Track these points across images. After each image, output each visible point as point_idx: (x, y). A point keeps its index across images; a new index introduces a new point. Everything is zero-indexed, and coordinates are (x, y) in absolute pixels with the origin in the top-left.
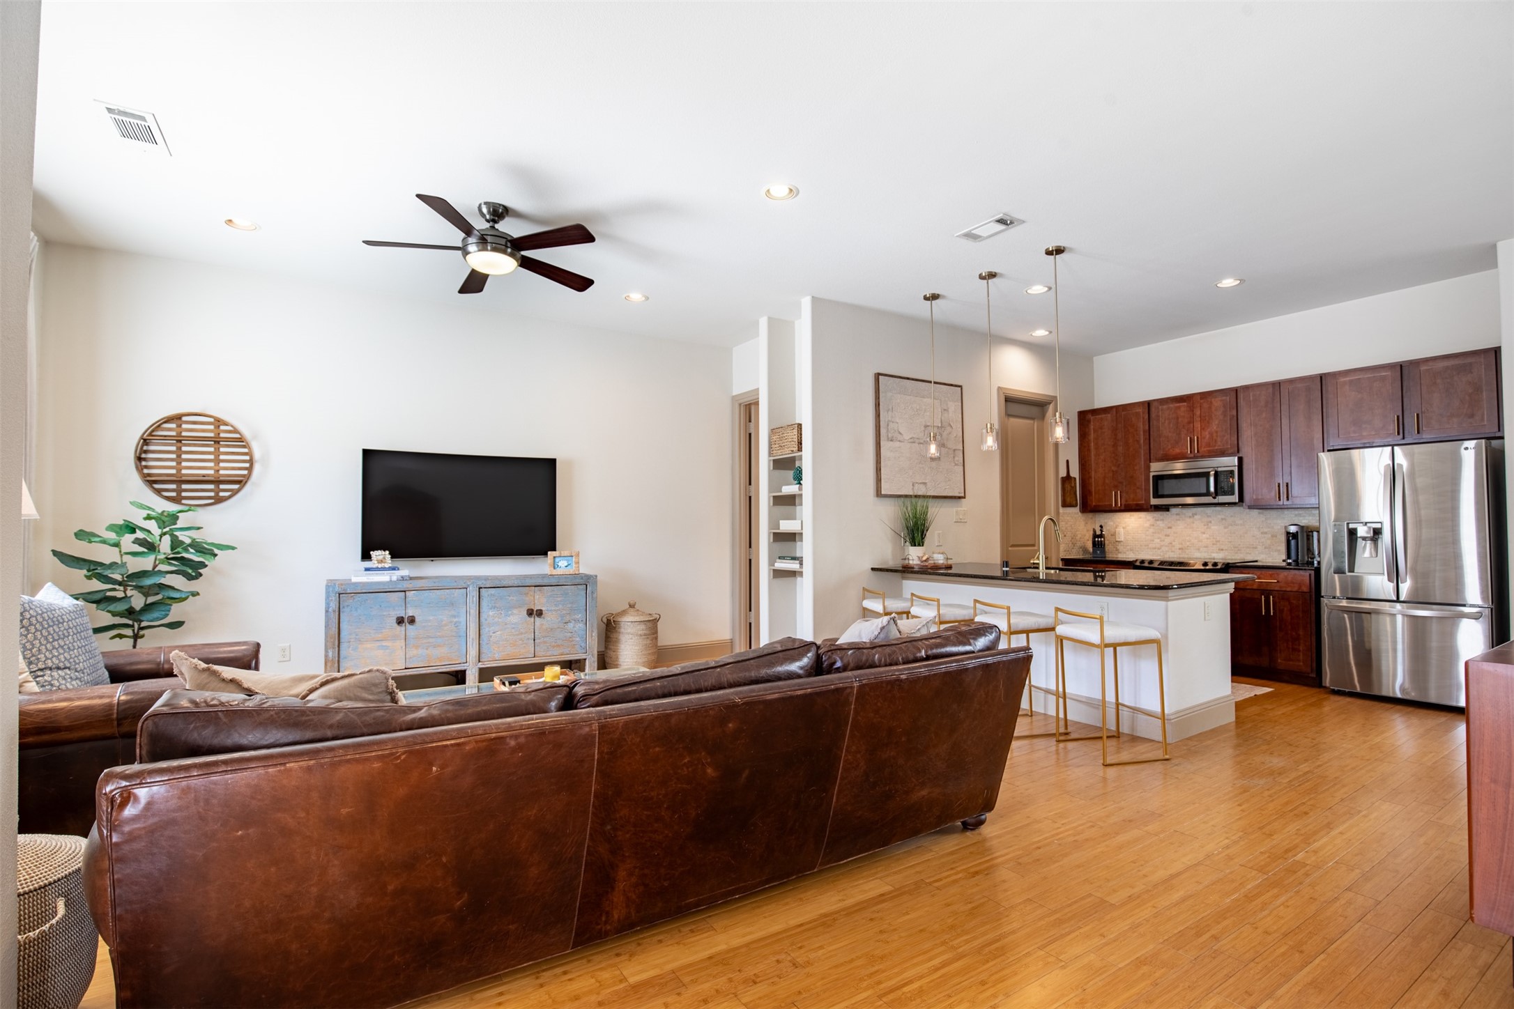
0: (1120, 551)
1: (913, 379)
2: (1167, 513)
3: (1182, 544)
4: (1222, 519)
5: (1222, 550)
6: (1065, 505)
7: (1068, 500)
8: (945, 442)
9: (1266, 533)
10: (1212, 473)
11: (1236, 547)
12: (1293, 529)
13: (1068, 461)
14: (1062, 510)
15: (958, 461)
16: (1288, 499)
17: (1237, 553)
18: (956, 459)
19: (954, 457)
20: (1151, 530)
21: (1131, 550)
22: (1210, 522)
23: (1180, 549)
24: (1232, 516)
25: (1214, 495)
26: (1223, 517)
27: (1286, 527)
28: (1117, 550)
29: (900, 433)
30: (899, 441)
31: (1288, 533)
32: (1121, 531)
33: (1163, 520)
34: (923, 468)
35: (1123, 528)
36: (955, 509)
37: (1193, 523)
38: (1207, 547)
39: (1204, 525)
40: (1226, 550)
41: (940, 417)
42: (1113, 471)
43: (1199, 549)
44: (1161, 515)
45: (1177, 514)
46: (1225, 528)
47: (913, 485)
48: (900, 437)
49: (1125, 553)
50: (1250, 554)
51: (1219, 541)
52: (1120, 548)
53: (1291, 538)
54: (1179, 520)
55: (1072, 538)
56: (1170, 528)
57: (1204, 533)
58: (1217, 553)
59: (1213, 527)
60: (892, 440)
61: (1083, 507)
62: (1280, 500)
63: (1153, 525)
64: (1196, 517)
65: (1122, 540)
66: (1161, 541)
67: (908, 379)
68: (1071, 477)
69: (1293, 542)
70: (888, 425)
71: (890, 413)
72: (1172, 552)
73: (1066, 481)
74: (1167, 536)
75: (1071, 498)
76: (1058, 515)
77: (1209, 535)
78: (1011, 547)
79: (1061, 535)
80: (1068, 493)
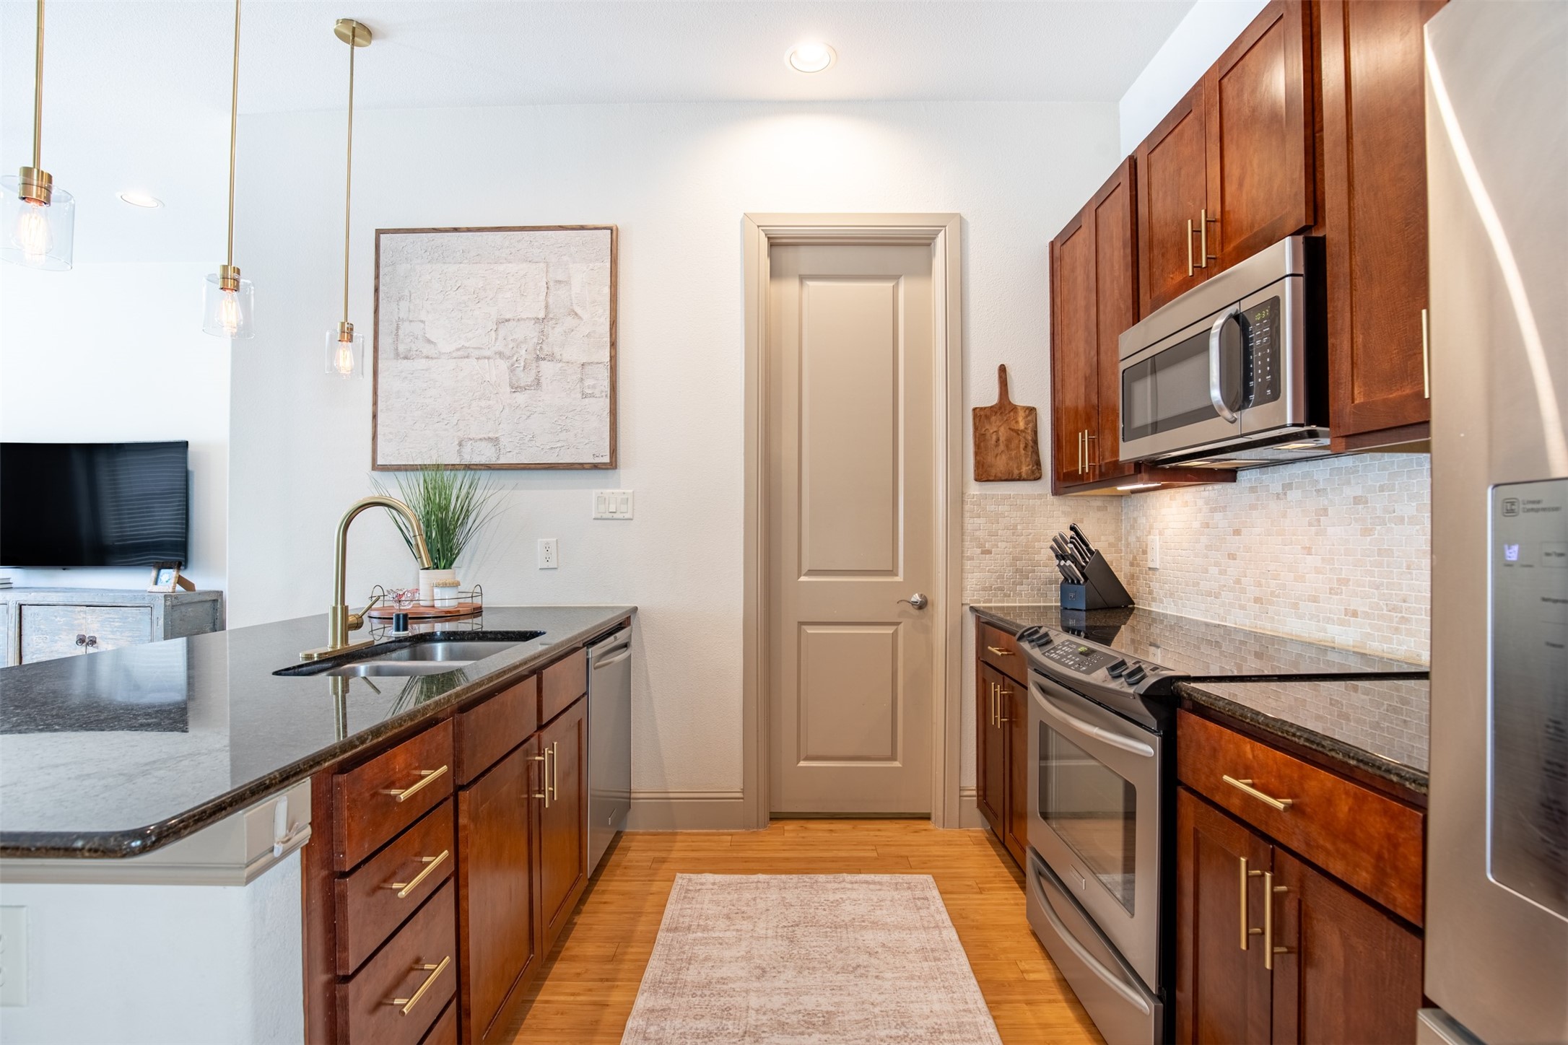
0: (1155, 595)
1: (469, 230)
2: (1233, 484)
3: (1260, 585)
4: (1357, 500)
5: (1355, 614)
6: (983, 475)
7: (1000, 463)
8: (557, 350)
11: (1394, 609)
13: (1002, 369)
14: (974, 489)
15: (594, 387)
17: (1397, 631)
18: (588, 382)
19: (582, 380)
20: (1204, 539)
21: (1172, 595)
22: (1325, 511)
23: (1257, 600)
24: (1382, 489)
25: (1226, 413)
26: (1359, 492)
28: (1151, 593)
29: (429, 341)
30: (427, 357)
32: (1155, 543)
33: (1223, 509)
34: (489, 407)
35: (1161, 534)
36: (595, 493)
37: (1284, 516)
38: (1315, 600)
40: (1366, 615)
41: (542, 297)
42: (1086, 379)
43: (1295, 606)
44: (1221, 494)
45: (1253, 490)
46: (1366, 532)
47: (460, 444)
48: (427, 349)
49: (1162, 601)
51: (1345, 582)
52: (1155, 586)
54: (1253, 507)
55: (1015, 559)
56: (1237, 532)
57: (1308, 551)
58: (1342, 623)
59: (1330, 530)
60: (406, 358)
61: (1056, 482)
63: (1207, 525)
64: (1294, 495)
65: (1156, 564)
66: (1221, 573)
67: (456, 230)
68: (1014, 408)
70: (398, 328)
71: (403, 304)
73: (993, 418)
74: (1232, 557)
75: (1010, 458)
76: (958, 500)
77: (1323, 560)
78: (805, 575)
79: (971, 550)
80: (1002, 447)
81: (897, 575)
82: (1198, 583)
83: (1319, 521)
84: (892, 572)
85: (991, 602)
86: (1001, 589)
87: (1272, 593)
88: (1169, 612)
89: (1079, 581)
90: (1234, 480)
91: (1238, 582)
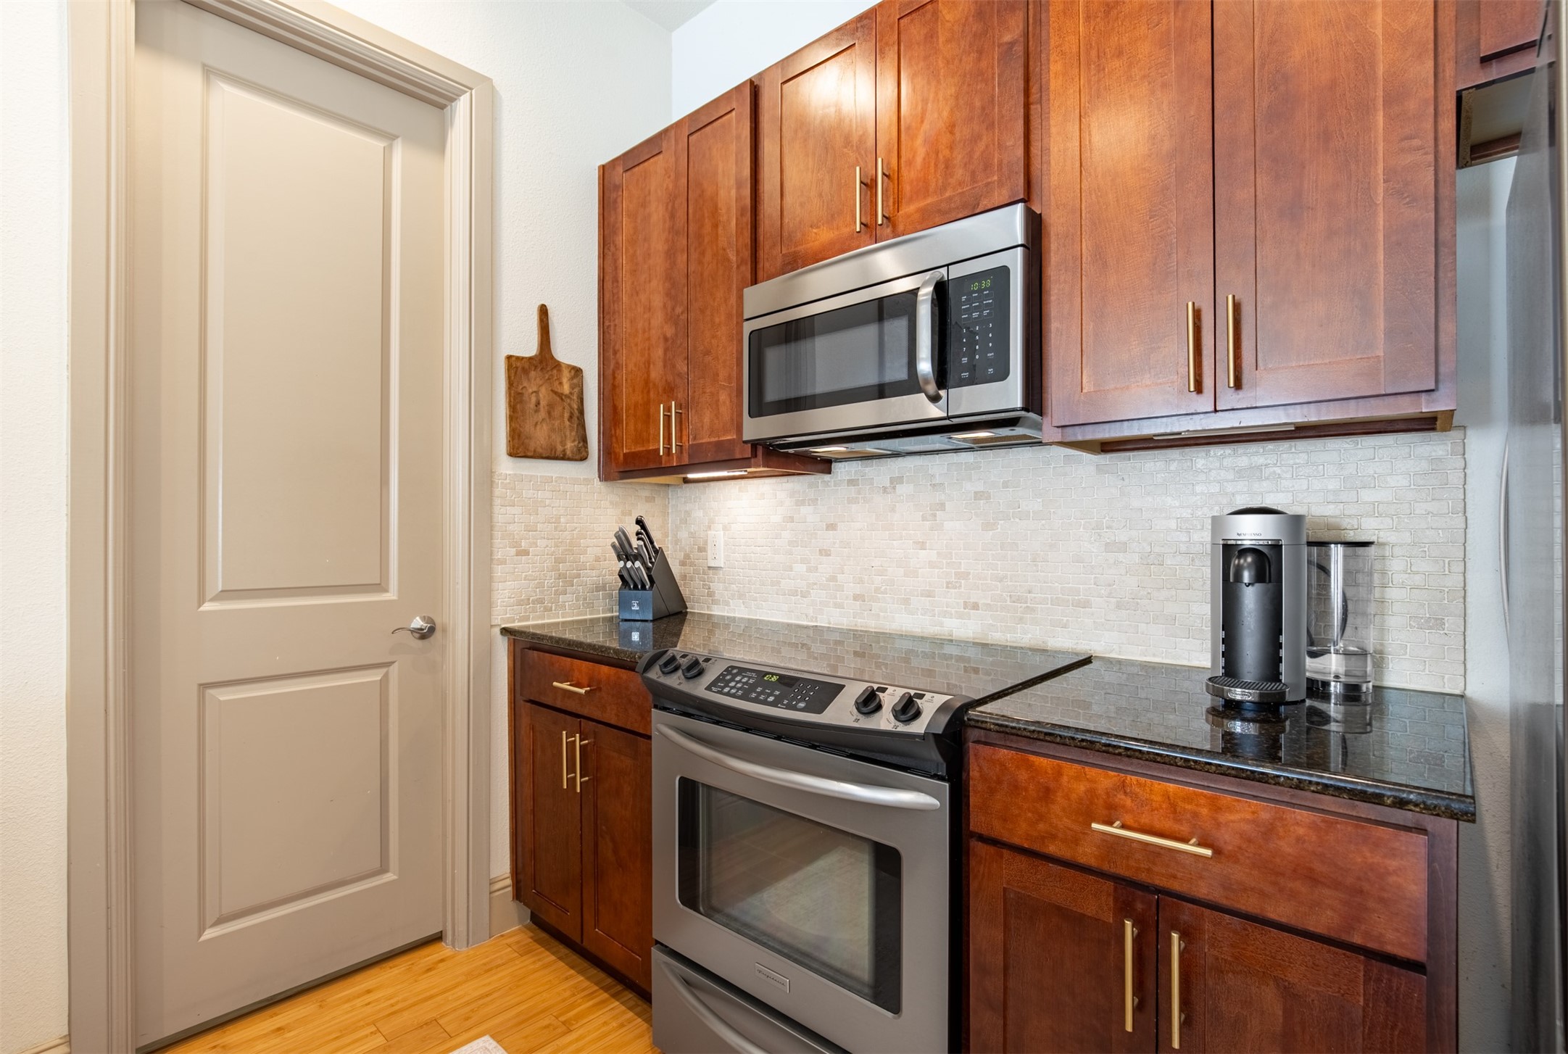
0: (717, 596)
2: (826, 477)
4: (978, 496)
5: (975, 607)
6: (520, 448)
7: (540, 435)
9: (1123, 547)
10: (926, 293)
11: (1019, 600)
12: (1252, 531)
13: (543, 311)
14: (507, 467)
16: (1238, 385)
17: (1021, 620)
20: (789, 535)
21: (742, 596)
22: (942, 506)
23: (856, 598)
24: (1006, 485)
25: (932, 388)
27: (1217, 522)
28: (711, 594)
31: (1230, 551)
32: (718, 537)
33: (814, 502)
35: (725, 528)
37: (893, 510)
38: (929, 594)
39: (924, 519)
40: (988, 607)
42: (666, 339)
43: (906, 601)
44: (810, 486)
45: (851, 482)
46: (988, 526)
49: (727, 604)
50: (1065, 626)
51: (965, 575)
52: (717, 587)
53: (1246, 577)
54: (850, 501)
55: (558, 561)
56: (832, 527)
57: (922, 546)
58: (960, 616)
61: (606, 464)
62: (1199, 389)
63: (791, 519)
64: (903, 489)
65: (719, 563)
66: (809, 570)
68: (558, 365)
69: (1251, 598)
72: (837, 606)
73: (533, 374)
74: (825, 553)
75: (553, 430)
76: (483, 484)
77: (938, 554)
78: (212, 600)
79: (502, 550)
80: (542, 414)
81: (386, 591)
82: (779, 583)
83: (935, 515)
84: (380, 587)
85: (527, 619)
86: (541, 601)
87: (877, 590)
88: (737, 615)
89: (644, 587)
90: (829, 472)
91: (833, 579)
